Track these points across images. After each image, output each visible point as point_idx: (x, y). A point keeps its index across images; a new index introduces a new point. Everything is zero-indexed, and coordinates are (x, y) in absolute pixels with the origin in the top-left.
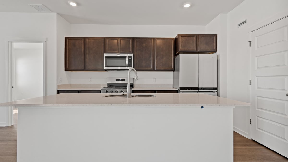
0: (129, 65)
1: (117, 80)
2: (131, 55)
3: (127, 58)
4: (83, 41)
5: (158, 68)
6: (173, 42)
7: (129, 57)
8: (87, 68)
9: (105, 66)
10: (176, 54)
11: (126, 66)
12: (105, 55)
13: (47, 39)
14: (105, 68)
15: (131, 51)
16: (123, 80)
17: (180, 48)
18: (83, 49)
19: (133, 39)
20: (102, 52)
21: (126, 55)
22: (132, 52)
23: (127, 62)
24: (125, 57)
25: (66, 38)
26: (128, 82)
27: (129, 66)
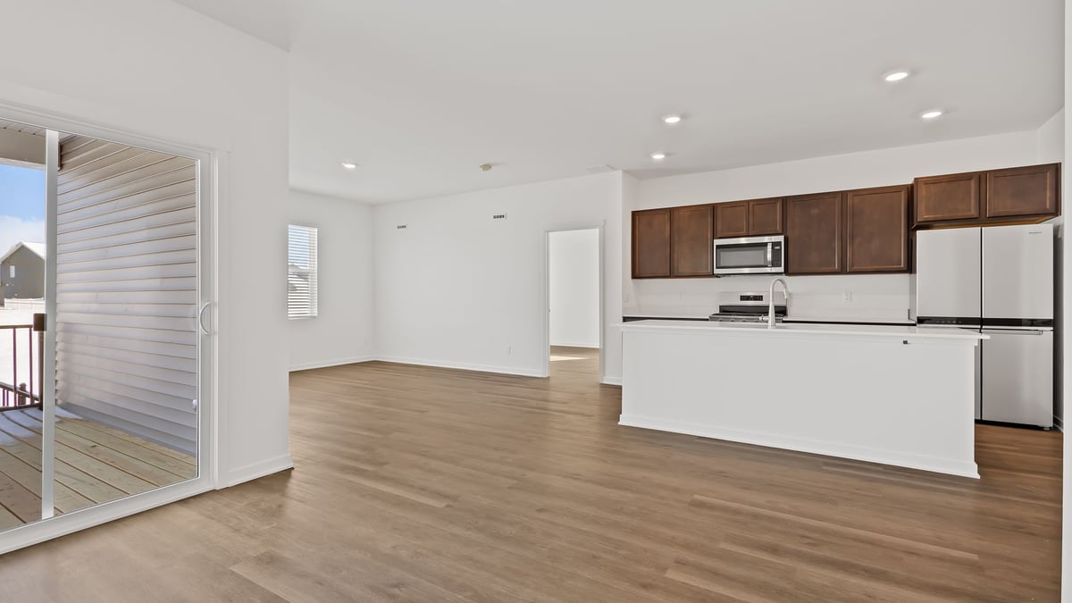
0: (775, 263)
1: (743, 298)
2: (781, 238)
3: (769, 247)
4: (667, 217)
5: (856, 268)
6: (903, 196)
7: (774, 244)
8: (676, 274)
9: (717, 268)
10: (913, 226)
11: (767, 266)
12: (717, 242)
13: (605, 221)
14: (717, 271)
15: (779, 228)
16: (760, 298)
17: (922, 215)
18: (668, 234)
19: (785, 201)
20: (710, 235)
21: (766, 239)
22: (780, 232)
23: (769, 256)
24: (765, 245)
25: (634, 213)
26: (770, 303)
27: (773, 266)
